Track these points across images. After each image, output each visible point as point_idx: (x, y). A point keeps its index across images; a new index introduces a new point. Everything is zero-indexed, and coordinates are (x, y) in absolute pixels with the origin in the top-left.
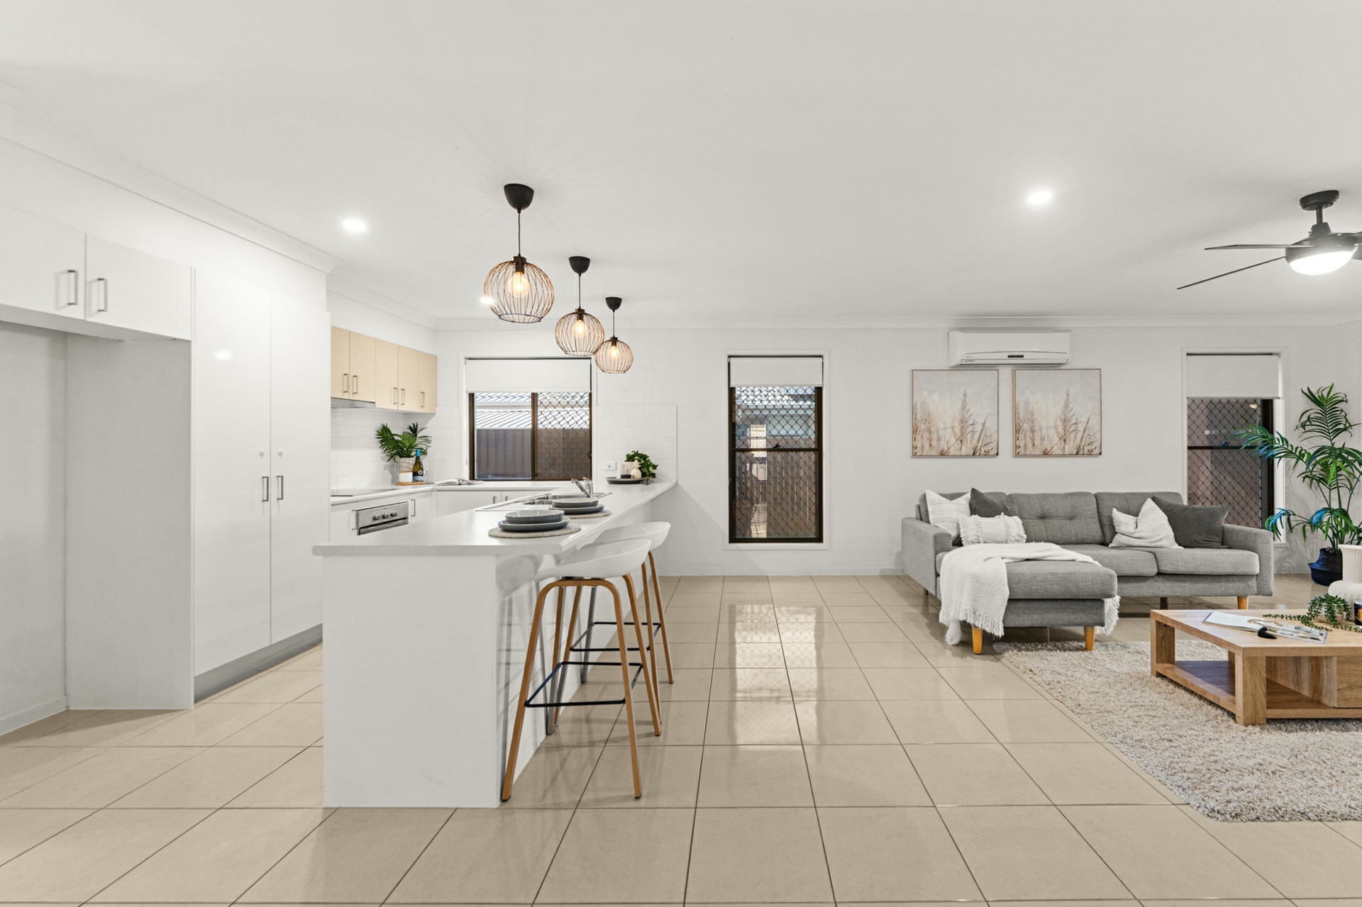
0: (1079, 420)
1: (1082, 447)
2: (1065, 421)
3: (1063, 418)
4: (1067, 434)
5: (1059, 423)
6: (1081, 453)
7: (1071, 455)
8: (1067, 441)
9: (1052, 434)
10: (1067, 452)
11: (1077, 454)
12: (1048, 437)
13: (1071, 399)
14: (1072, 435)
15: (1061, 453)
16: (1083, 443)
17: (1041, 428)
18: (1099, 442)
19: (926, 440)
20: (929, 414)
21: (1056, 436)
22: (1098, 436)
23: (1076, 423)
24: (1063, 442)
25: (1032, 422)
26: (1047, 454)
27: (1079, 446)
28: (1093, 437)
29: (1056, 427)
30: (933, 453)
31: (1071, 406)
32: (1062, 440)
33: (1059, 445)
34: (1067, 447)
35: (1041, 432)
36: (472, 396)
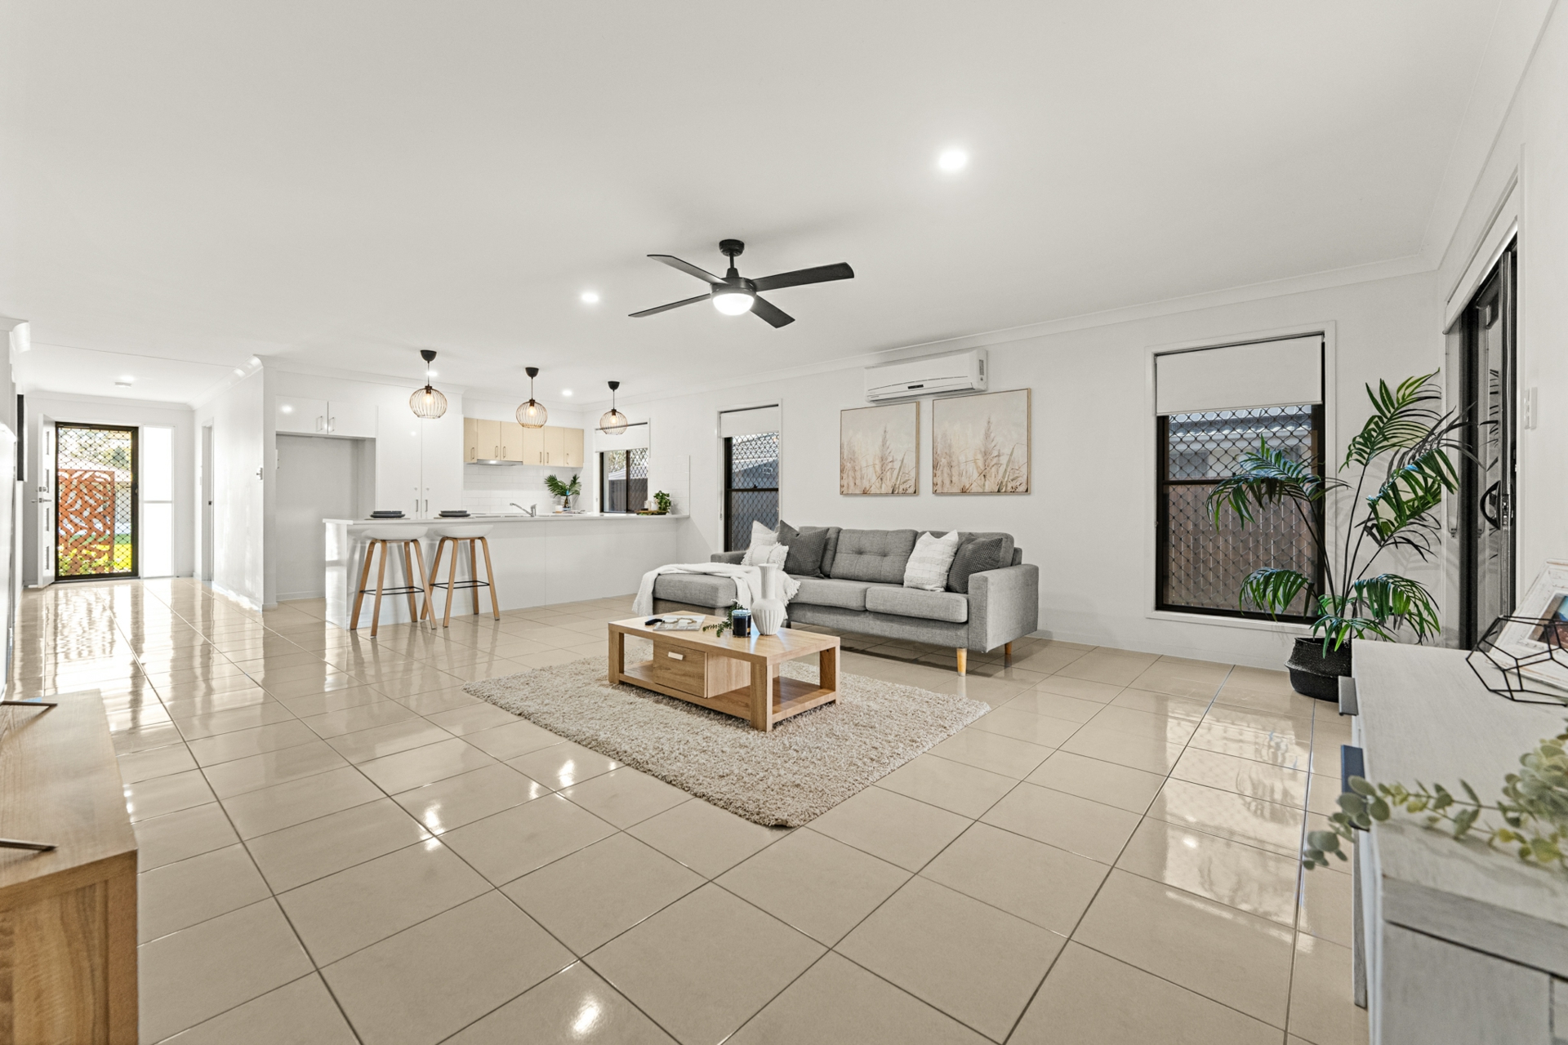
0: (1002, 451)
1: (1004, 484)
2: (985, 454)
3: (983, 450)
4: (988, 469)
5: (979, 456)
6: (1004, 490)
7: (991, 493)
8: (987, 477)
9: (971, 469)
10: (987, 489)
11: (999, 491)
12: (966, 472)
14: (994, 469)
15: (981, 491)
16: (1006, 479)
17: (959, 462)
18: (1025, 477)
19: (851, 478)
20: (854, 452)
21: (975, 471)
22: (1024, 470)
23: (999, 456)
24: (983, 477)
25: (950, 457)
26: (965, 492)
27: (1002, 482)
28: (1018, 472)
29: (975, 461)
30: (858, 492)
31: (992, 435)
32: (982, 475)
33: (979, 482)
34: (987, 483)
35: (959, 467)
36: (602, 455)
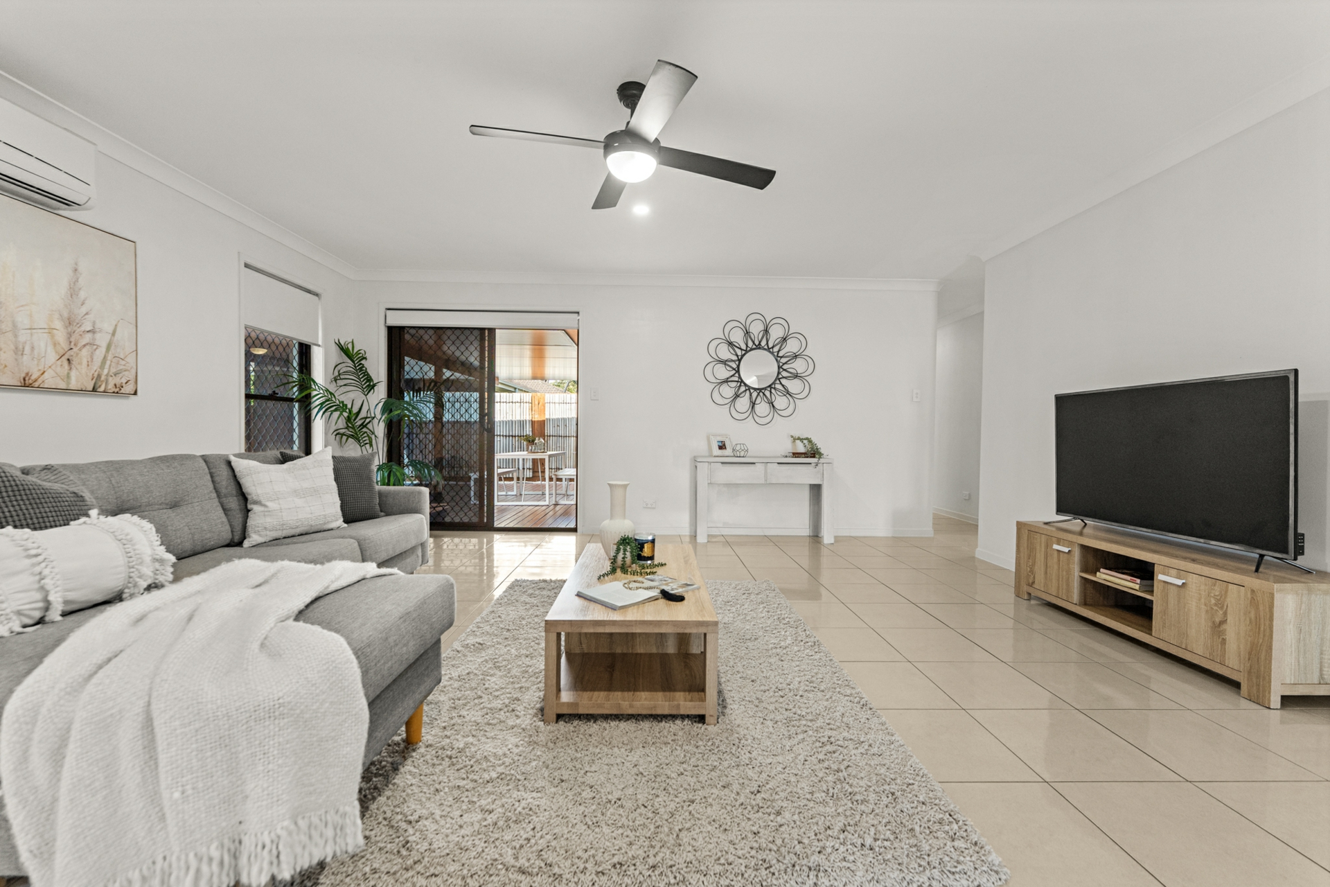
0: (98, 325)
1: (103, 378)
2: (70, 322)
3: (66, 315)
4: (75, 350)
5: (58, 324)
6: (102, 389)
7: (81, 391)
8: (74, 363)
9: (42, 345)
10: (74, 384)
11: (94, 390)
12: (33, 348)
13: (81, 281)
14: (85, 352)
15: (63, 385)
16: (106, 371)
17: (14, 325)
18: (133, 371)
21: (50, 349)
22: (131, 359)
23: (92, 331)
24: (66, 363)
26: (30, 386)
27: (99, 376)
28: (123, 363)
29: (50, 331)
31: (82, 294)
32: (64, 359)
33: (59, 369)
34: (73, 374)
35: (16, 336)
